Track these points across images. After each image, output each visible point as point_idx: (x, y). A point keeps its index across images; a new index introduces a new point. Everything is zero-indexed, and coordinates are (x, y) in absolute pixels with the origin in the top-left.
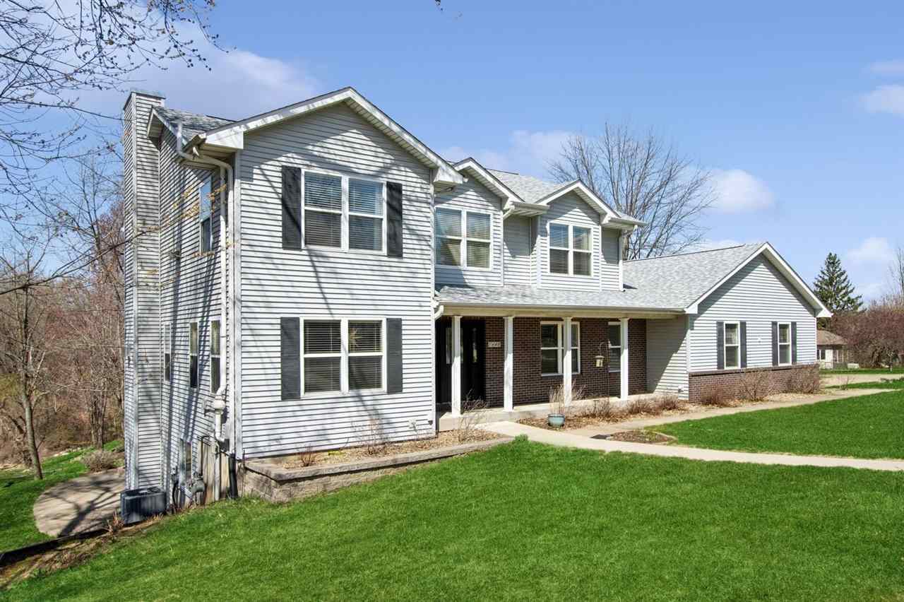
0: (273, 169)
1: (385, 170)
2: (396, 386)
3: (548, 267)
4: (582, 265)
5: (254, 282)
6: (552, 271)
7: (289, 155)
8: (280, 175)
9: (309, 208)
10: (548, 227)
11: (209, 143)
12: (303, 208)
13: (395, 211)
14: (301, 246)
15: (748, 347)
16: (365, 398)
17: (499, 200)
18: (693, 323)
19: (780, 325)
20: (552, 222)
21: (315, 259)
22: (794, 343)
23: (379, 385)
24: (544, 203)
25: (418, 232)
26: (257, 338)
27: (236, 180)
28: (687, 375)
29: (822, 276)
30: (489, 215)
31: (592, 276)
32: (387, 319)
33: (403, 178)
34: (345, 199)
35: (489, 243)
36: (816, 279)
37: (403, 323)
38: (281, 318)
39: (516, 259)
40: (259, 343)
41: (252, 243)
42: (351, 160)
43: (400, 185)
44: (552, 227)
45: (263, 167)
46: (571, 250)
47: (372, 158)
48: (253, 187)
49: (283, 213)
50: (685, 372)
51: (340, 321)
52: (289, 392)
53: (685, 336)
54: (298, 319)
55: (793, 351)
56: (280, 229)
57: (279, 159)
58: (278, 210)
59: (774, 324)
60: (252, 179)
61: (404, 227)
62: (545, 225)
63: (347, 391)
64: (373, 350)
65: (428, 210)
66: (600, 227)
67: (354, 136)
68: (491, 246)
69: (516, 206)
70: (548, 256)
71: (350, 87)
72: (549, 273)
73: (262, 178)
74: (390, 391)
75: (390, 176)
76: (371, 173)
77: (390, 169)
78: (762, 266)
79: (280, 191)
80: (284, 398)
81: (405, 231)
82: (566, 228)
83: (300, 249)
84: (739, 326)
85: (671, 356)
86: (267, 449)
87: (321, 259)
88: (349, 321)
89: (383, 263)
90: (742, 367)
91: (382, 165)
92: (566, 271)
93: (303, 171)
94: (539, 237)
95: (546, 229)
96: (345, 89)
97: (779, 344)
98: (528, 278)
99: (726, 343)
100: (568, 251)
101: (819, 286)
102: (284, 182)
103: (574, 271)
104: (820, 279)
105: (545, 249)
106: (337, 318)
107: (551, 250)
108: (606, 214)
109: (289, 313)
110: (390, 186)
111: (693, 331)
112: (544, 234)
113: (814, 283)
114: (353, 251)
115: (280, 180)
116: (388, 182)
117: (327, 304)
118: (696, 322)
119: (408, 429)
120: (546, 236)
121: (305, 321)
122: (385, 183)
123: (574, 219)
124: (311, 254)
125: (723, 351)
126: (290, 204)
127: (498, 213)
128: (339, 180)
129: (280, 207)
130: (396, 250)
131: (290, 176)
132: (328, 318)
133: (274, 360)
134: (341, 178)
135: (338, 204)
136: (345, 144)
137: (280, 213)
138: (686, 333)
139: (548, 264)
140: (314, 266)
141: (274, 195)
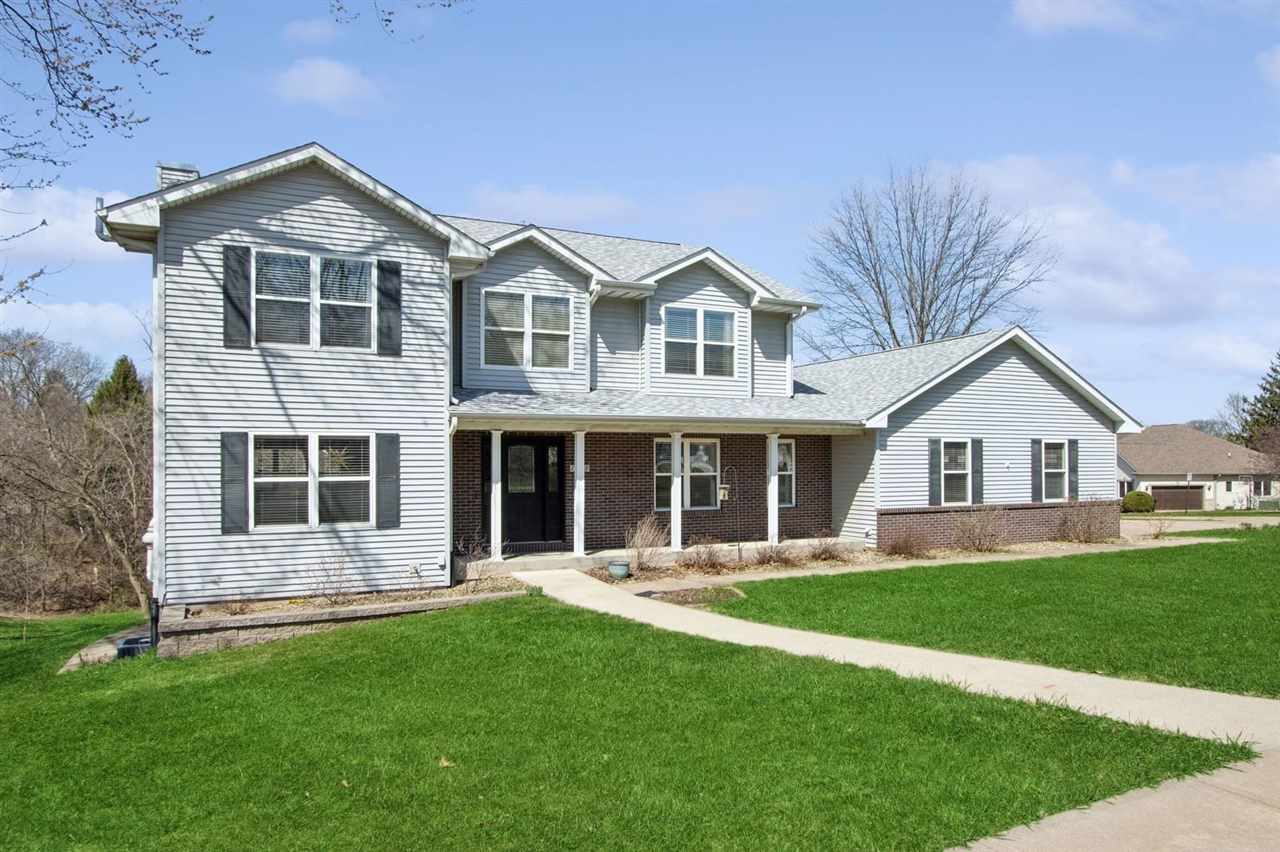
0: (211, 251)
1: (376, 246)
2: (390, 519)
3: (663, 366)
4: (719, 362)
5: (183, 389)
6: (668, 370)
7: (233, 231)
8: (222, 256)
9: (259, 297)
10: (662, 312)
11: (112, 221)
12: (254, 296)
13: (390, 298)
14: (250, 343)
15: (985, 474)
16: (342, 534)
17: (583, 280)
18: (886, 441)
19: (1046, 444)
20: (670, 305)
21: (270, 359)
22: (1073, 469)
23: (366, 518)
24: (651, 281)
25: (425, 324)
26: (187, 457)
27: (159, 265)
28: (875, 513)
29: (1274, 375)
30: (568, 300)
31: (736, 377)
32: (377, 434)
33: (405, 255)
34: (315, 284)
35: (568, 336)
36: (1264, 379)
37: (402, 439)
38: (222, 433)
39: (617, 356)
40: (191, 464)
41: (180, 341)
42: (323, 234)
43: (398, 265)
44: (669, 312)
45: (195, 247)
46: (700, 342)
47: (356, 231)
48: (184, 273)
49: (224, 303)
50: (873, 509)
51: (307, 436)
52: (233, 524)
53: (873, 459)
54: (246, 434)
55: (1070, 482)
56: (221, 323)
57: (219, 237)
58: (218, 299)
59: (1036, 442)
60: (181, 263)
61: (403, 317)
62: (659, 310)
63: (317, 525)
64: (359, 474)
65: (440, 294)
66: (749, 311)
67: (329, 205)
68: (571, 340)
69: (602, 285)
70: (663, 351)
71: (314, 143)
72: (663, 375)
73: (195, 261)
74: (380, 526)
75: (383, 253)
76: (353, 250)
77: (384, 243)
78: (1014, 360)
79: (221, 276)
80: (226, 531)
81: (404, 322)
82: (693, 313)
83: (249, 347)
84: (969, 446)
85: (858, 487)
86: (200, 594)
87: (279, 360)
88: (320, 437)
89: (370, 364)
90: (973, 503)
91: (370, 239)
92: (693, 371)
93: (253, 251)
94: (648, 325)
95: (659, 315)
96: (307, 146)
97: (1044, 471)
98: (636, 381)
99: (945, 469)
100: (696, 344)
101: (1268, 390)
102: (226, 266)
103: (705, 370)
104: (1270, 380)
105: (658, 341)
106: (301, 433)
107: (667, 343)
108: (755, 292)
109: (233, 426)
110: (381, 266)
111: (884, 453)
112: (657, 321)
113: (1261, 386)
114: (325, 348)
115: (220, 263)
116: (379, 261)
117: (287, 415)
118: (891, 438)
119: (408, 574)
120: (659, 325)
121: (255, 436)
122: (376, 262)
123: (706, 300)
124: (264, 353)
125: (940, 479)
126: (233, 293)
127: (583, 296)
128: (307, 261)
129: (221, 296)
130: (390, 346)
131: (235, 258)
132: (289, 433)
133: (213, 485)
134: (309, 258)
135: (305, 289)
136: (316, 214)
137: (221, 303)
138: (874, 454)
139: (663, 361)
140: (268, 369)
141: (213, 282)
